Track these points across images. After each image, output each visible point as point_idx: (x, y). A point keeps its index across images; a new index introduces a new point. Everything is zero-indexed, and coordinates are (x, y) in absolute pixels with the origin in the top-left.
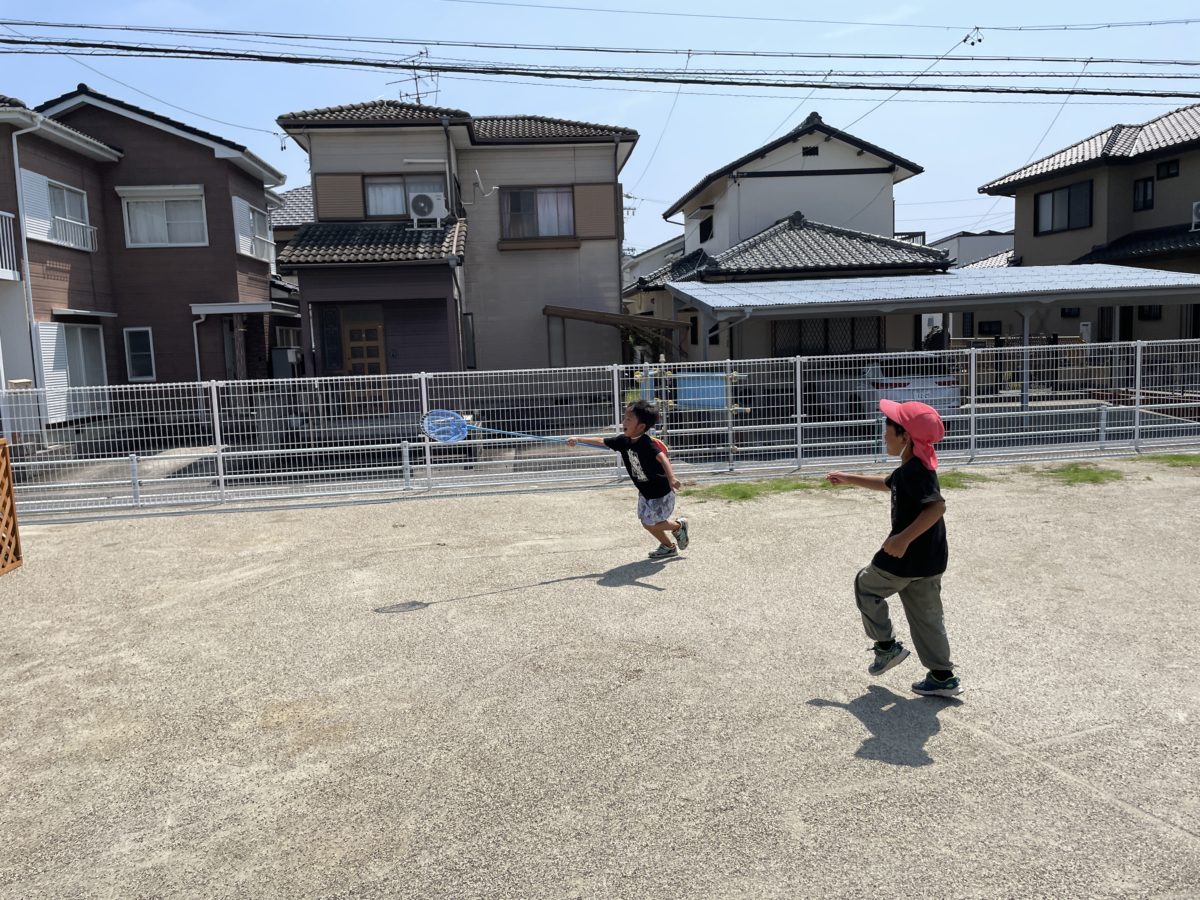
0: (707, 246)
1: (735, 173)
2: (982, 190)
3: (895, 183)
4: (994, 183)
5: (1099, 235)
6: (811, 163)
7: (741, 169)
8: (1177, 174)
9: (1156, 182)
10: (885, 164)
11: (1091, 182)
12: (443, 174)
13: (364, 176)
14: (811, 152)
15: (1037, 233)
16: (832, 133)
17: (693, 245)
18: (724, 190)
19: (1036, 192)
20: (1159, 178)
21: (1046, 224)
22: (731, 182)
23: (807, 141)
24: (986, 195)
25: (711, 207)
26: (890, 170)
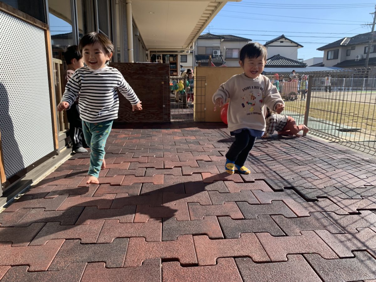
3: (298, 49)
4: (320, 48)
5: (339, 61)
6: (282, 44)
8: (354, 49)
10: (297, 45)
11: (339, 50)
12: (219, 47)
13: (206, 47)
14: (282, 42)
15: (327, 59)
16: (286, 39)
19: (328, 51)
20: (352, 50)
21: (329, 58)
23: (281, 40)
24: (318, 50)
26: (297, 46)
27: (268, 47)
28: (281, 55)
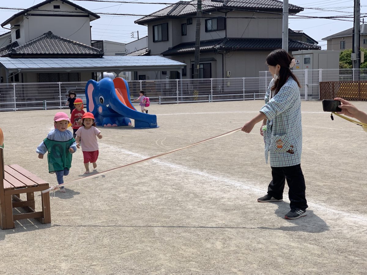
0: (18, 40)
1: (26, 14)
2: (135, 22)
3: (90, 21)
4: (139, 20)
5: (170, 44)
7: (29, 13)
8: (192, 24)
9: (187, 26)
10: (86, 14)
11: (167, 24)
14: (57, 7)
15: (154, 41)
17: (14, 39)
18: (22, 20)
19: (153, 25)
20: (188, 24)
21: (156, 39)
22: (24, 17)
23: (55, 3)
24: (137, 24)
25: (19, 25)
26: (88, 16)
27: (29, 17)
28: (54, 33)
